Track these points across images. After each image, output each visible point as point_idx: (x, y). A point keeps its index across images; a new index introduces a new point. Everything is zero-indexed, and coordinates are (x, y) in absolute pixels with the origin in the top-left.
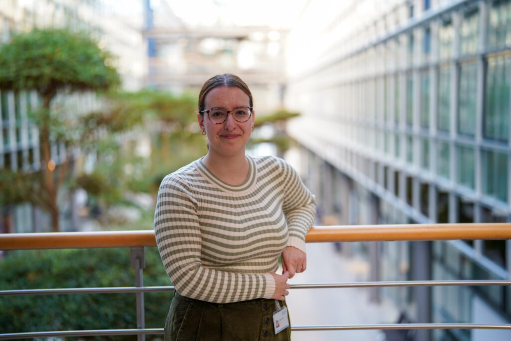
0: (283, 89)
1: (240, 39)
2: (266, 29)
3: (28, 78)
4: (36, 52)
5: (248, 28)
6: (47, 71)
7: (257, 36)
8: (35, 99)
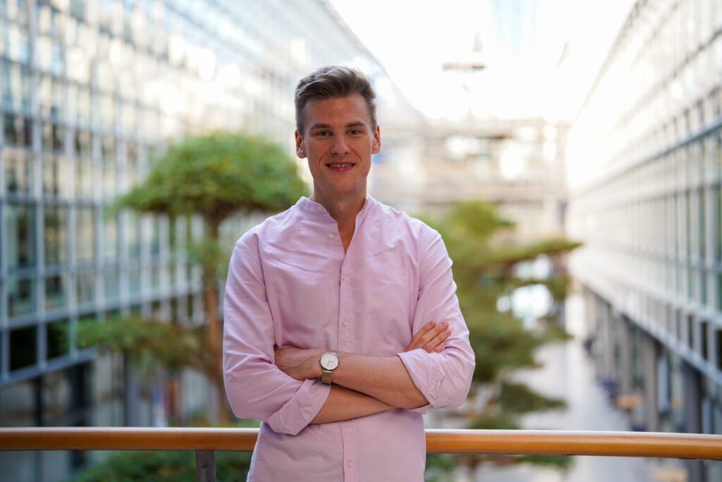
0: (563, 207)
1: (500, 138)
2: (539, 124)
3: (187, 198)
4: (199, 164)
5: (512, 122)
6: (211, 188)
7: (527, 133)
8: (198, 227)
